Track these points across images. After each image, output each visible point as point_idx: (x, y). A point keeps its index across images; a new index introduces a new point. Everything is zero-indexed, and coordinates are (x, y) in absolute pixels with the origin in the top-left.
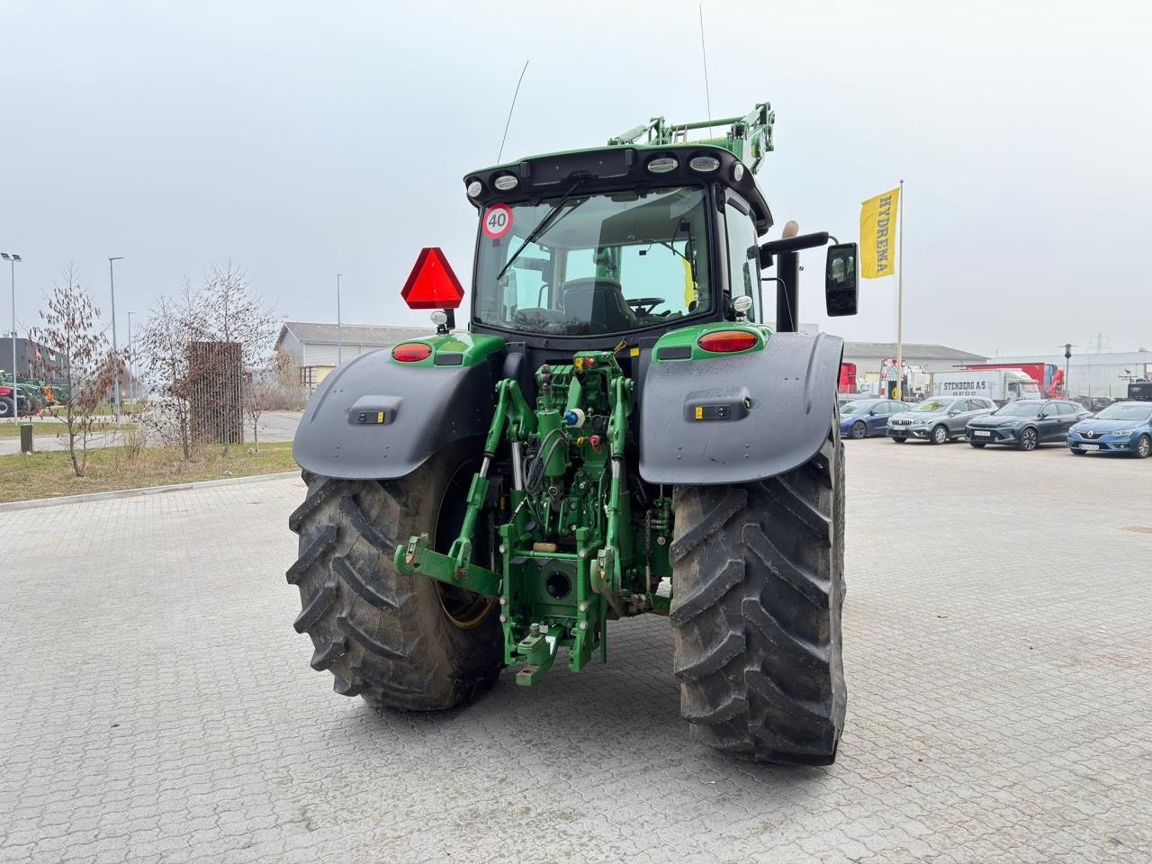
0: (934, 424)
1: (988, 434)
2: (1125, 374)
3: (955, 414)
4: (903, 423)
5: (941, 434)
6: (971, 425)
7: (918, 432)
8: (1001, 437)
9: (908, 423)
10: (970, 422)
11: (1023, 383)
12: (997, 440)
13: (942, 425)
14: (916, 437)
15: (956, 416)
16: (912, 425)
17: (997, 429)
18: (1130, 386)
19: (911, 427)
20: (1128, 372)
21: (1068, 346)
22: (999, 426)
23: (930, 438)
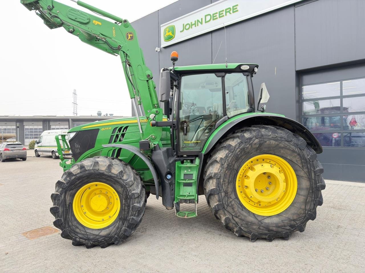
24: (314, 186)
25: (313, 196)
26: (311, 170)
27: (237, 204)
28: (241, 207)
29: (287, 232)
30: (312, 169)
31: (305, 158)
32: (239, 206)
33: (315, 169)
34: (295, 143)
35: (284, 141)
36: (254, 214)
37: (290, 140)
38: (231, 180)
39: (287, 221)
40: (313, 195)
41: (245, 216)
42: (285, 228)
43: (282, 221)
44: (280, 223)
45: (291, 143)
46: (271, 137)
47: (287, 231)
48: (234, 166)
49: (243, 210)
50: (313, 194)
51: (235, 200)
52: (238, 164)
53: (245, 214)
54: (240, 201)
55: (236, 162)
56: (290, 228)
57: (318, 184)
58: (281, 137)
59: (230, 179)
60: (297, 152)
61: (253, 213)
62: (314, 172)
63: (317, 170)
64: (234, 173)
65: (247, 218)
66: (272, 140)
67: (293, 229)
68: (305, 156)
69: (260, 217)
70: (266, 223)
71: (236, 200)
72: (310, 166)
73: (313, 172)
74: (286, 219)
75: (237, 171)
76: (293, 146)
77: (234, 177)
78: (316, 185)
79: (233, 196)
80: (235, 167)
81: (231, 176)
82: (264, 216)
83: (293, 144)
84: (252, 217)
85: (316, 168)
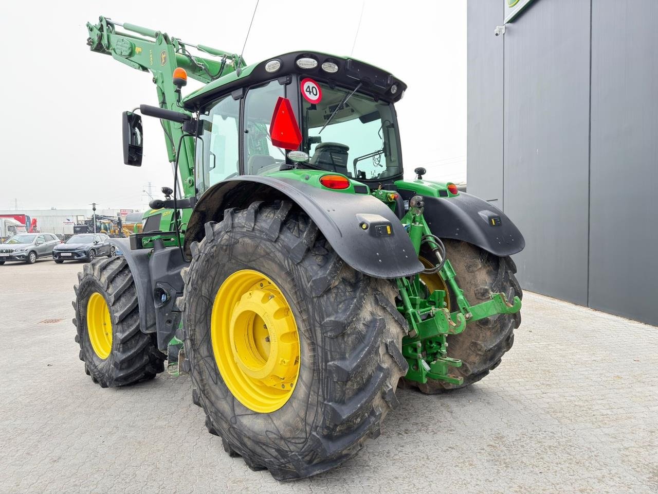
0: (29, 251)
1: (70, 254)
2: (67, 221)
3: (40, 244)
4: (7, 251)
5: (33, 257)
6: (55, 250)
7: (19, 256)
8: (79, 256)
9: (11, 251)
10: (55, 248)
11: (17, 226)
12: (76, 257)
13: (33, 251)
14: (17, 260)
15: (40, 245)
16: (14, 252)
17: (76, 251)
18: (74, 227)
19: (13, 254)
20: (69, 220)
21: (94, 204)
22: (76, 249)
23: (26, 261)
24: (322, 365)
25: (320, 393)
26: (314, 320)
27: (210, 369)
28: (215, 376)
29: (270, 461)
30: (317, 318)
31: (303, 286)
32: (213, 374)
33: (323, 319)
34: (284, 247)
35: (265, 240)
36: (233, 398)
37: (274, 236)
38: (200, 319)
39: (275, 436)
40: (320, 390)
41: (217, 397)
42: (267, 449)
43: (267, 431)
44: (261, 435)
45: (277, 247)
46: (245, 230)
47: (272, 460)
48: (201, 290)
49: (216, 384)
50: (321, 387)
51: (206, 359)
52: (207, 285)
53: (218, 392)
54: (215, 364)
55: (203, 281)
56: (277, 454)
57: (331, 361)
58: (260, 231)
59: (198, 315)
60: (287, 270)
61: (233, 396)
62: (321, 326)
63: (327, 323)
64: (204, 303)
65: (219, 402)
66: (246, 236)
67: (284, 459)
68: (302, 280)
69: (242, 408)
70: (241, 424)
71: (209, 360)
72: (314, 308)
73: (319, 325)
74: (274, 431)
75: (210, 301)
76: (280, 254)
77: (206, 311)
78: (326, 364)
79: (203, 351)
80: (203, 292)
81: (199, 309)
82: (247, 409)
83: (280, 249)
84: (227, 402)
85: (325, 316)
